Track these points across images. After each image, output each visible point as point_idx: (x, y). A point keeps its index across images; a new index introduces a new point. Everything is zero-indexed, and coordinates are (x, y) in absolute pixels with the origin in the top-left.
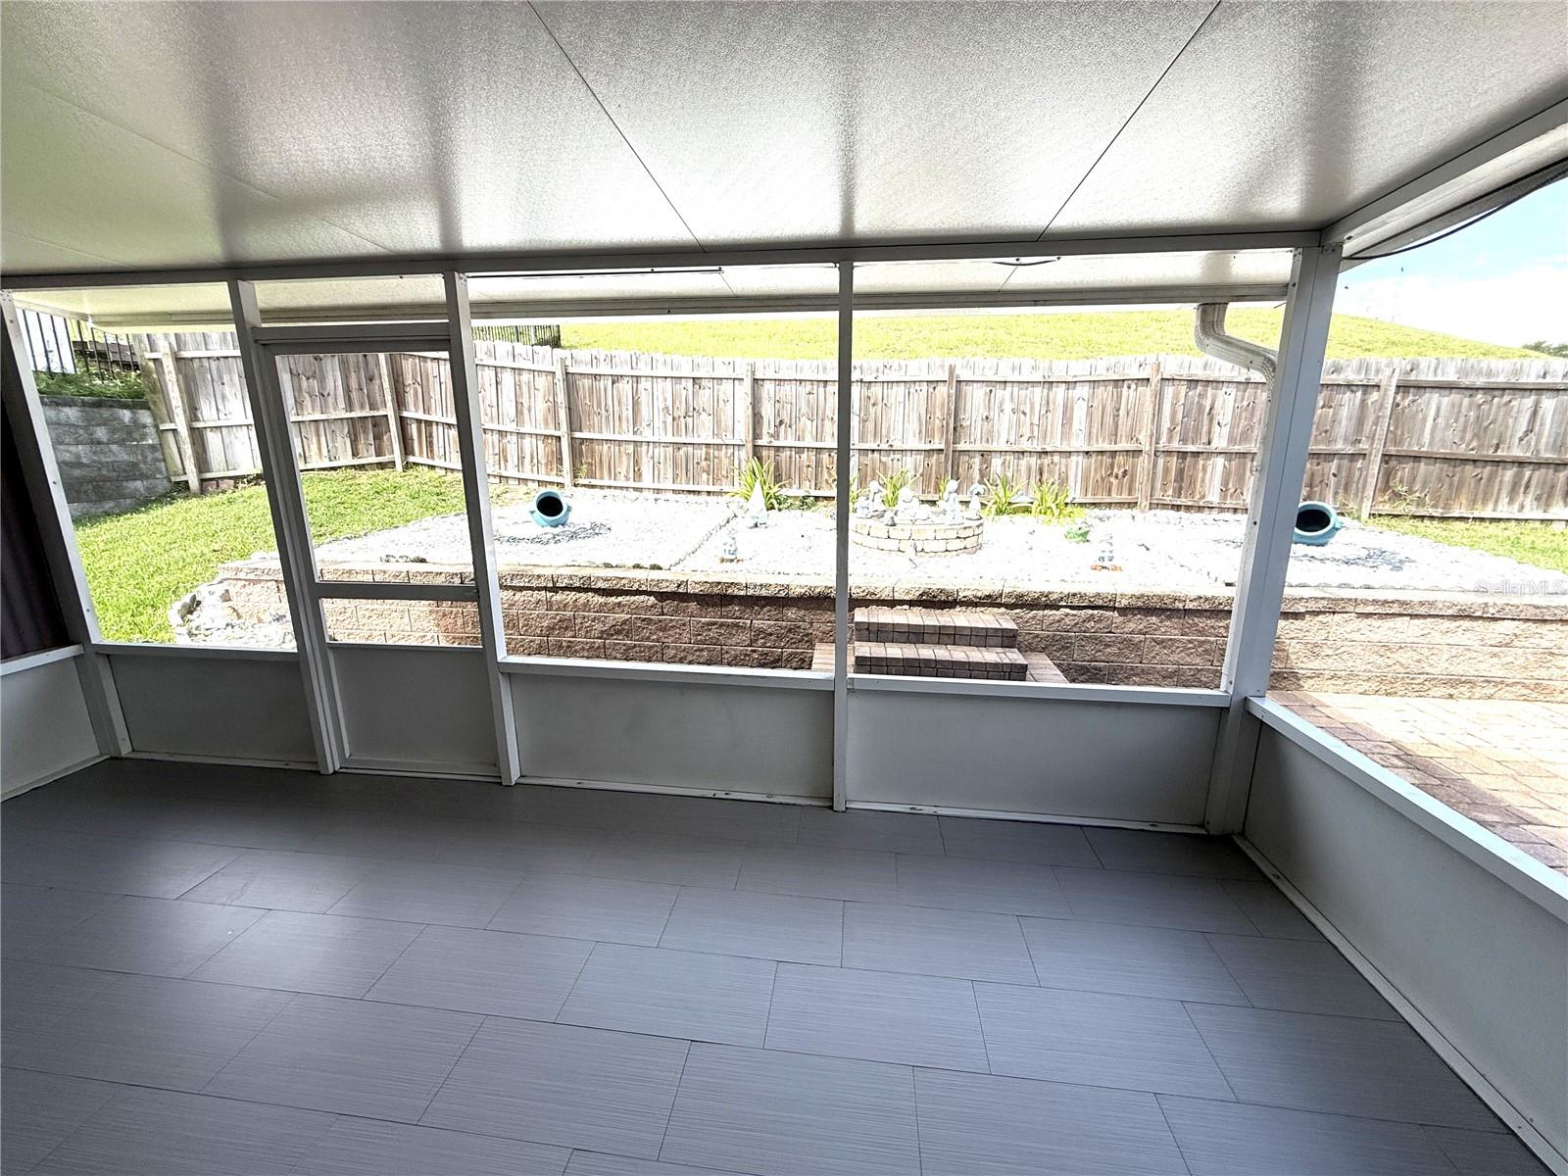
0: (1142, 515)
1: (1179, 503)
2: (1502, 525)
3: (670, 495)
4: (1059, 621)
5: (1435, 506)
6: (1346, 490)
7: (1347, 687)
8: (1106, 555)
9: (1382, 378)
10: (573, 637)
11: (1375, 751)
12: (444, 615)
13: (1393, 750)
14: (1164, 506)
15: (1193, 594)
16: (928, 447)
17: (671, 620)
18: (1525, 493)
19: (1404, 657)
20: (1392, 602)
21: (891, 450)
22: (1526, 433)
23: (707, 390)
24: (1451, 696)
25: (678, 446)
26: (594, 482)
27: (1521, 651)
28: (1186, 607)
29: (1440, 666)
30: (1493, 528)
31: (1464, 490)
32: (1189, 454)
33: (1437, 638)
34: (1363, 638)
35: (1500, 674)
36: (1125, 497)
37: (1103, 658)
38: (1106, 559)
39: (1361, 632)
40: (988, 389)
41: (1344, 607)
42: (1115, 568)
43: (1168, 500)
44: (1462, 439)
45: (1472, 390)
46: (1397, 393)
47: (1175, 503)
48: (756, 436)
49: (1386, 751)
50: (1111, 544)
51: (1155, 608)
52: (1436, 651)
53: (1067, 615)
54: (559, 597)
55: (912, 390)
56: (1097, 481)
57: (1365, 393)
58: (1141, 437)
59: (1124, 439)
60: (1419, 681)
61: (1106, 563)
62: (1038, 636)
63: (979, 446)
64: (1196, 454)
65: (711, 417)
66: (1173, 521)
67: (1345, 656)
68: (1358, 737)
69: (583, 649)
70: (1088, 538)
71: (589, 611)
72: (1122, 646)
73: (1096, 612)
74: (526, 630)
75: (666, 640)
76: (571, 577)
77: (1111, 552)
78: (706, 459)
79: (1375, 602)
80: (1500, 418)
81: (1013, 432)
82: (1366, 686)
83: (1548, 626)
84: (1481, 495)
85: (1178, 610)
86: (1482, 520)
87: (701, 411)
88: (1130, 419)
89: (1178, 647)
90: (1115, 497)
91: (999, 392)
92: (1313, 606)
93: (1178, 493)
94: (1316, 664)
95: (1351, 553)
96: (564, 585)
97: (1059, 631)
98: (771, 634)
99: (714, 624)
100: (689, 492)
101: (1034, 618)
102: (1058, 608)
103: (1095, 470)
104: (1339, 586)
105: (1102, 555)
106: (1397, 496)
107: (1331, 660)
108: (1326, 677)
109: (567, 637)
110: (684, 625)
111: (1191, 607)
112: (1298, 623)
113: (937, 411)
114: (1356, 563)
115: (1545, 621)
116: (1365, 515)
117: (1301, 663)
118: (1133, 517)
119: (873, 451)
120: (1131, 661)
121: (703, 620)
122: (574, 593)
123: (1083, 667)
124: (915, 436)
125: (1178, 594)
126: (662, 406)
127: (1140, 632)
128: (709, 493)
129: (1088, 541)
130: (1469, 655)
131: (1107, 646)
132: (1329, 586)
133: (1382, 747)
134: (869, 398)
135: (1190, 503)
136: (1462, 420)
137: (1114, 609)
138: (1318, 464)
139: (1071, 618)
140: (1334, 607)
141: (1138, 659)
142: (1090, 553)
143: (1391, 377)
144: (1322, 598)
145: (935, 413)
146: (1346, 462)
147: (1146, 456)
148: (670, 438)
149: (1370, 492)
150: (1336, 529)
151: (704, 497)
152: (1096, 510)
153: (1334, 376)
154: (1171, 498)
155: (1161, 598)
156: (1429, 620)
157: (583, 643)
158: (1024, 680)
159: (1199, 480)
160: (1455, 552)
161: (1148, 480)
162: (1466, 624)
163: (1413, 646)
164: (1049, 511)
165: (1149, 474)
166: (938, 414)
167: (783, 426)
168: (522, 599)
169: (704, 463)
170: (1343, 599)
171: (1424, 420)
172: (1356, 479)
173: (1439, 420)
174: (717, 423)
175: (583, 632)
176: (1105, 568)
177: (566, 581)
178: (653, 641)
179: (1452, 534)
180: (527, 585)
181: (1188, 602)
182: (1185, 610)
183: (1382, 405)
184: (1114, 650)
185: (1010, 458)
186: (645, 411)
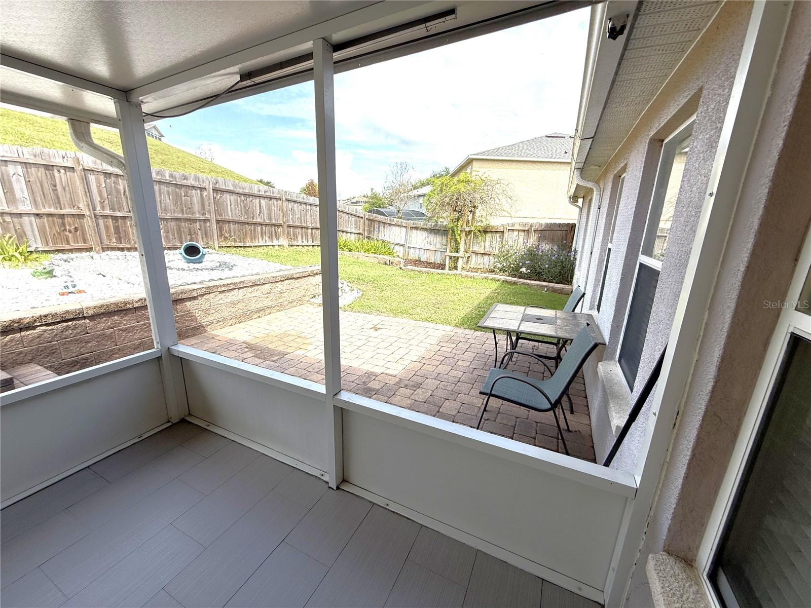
0: (99, 255)
1: (121, 247)
2: (262, 248)
4: (38, 337)
5: (240, 242)
6: (206, 237)
7: (224, 324)
8: (69, 284)
9: (205, 185)
11: (238, 348)
13: (244, 345)
14: (113, 249)
15: (136, 299)
18: (265, 236)
19: (240, 306)
20: (230, 284)
22: (260, 212)
24: (259, 317)
27: (273, 294)
28: (135, 306)
29: (253, 306)
30: (260, 250)
31: (248, 235)
32: (119, 218)
33: (249, 295)
34: (224, 302)
35: (271, 303)
36: (81, 245)
37: (86, 351)
38: (70, 287)
39: (223, 299)
41: (213, 290)
42: (80, 292)
43: (114, 245)
44: (242, 214)
45: (239, 194)
46: (213, 193)
47: (119, 247)
49: (242, 347)
50: (71, 277)
51: (115, 311)
52: (250, 301)
53: (45, 331)
56: (54, 235)
57: (201, 191)
58: (81, 206)
59: (67, 206)
60: (247, 314)
61: (71, 289)
62: (21, 353)
64: (124, 218)
66: (121, 258)
67: (220, 312)
68: (233, 345)
70: (54, 274)
72: (98, 340)
73: (70, 323)
77: (72, 282)
79: (224, 285)
80: (251, 207)
82: (231, 322)
83: (278, 284)
84: (253, 237)
85: (130, 309)
86: (256, 246)
88: (67, 193)
89: (137, 330)
90: (73, 245)
92: (200, 292)
93: (119, 240)
94: (209, 318)
95: (213, 265)
97: (41, 344)
101: (11, 341)
102: (34, 328)
103: (50, 228)
104: (209, 281)
105: (66, 284)
106: (226, 238)
107: (215, 315)
108: (215, 323)
111: (137, 305)
112: (196, 302)
114: (216, 269)
115: (277, 282)
116: (217, 248)
117: (203, 320)
118: (92, 257)
120: (109, 346)
123: (73, 362)
125: (127, 300)
127: (109, 328)
129: (55, 276)
130: (260, 299)
131: (87, 342)
132: (205, 281)
133: (241, 346)
135: (129, 247)
136: (239, 206)
137: (85, 318)
138: (191, 224)
139: (50, 332)
140: (209, 291)
141: (113, 344)
142: (57, 284)
143: (209, 185)
144: (203, 288)
146: (202, 223)
147: (89, 218)
149: (216, 237)
150: (204, 255)
152: (60, 254)
153: (185, 181)
154: (115, 244)
155: (116, 304)
156: (245, 289)
158: (14, 388)
159: (131, 233)
160: (250, 260)
161: (95, 232)
162: (256, 288)
163: (242, 301)
164: (13, 259)
165: (95, 229)
170: (211, 287)
171: (227, 204)
172: (209, 231)
173: (232, 206)
176: (72, 292)
179: (249, 253)
181: (134, 303)
182: (135, 308)
183: (209, 197)
184: (94, 343)
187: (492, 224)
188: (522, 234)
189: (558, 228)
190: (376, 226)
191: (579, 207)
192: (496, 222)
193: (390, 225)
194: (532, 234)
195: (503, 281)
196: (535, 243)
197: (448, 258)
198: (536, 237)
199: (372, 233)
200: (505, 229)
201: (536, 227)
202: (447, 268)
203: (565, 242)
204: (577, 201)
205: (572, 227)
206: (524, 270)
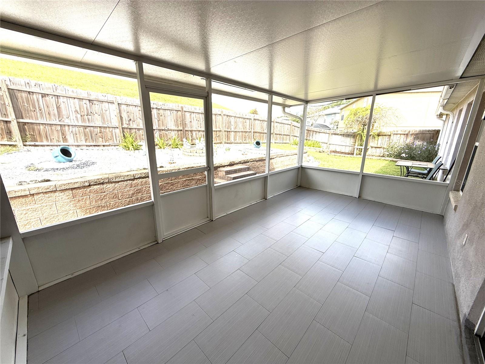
3: (85, 148)
9: (251, 117)
10: (142, 195)
12: (79, 201)
14: (226, 143)
16: (178, 129)
17: (175, 182)
21: (168, 130)
22: (266, 128)
23: (96, 105)
25: (85, 127)
26: (37, 143)
31: (262, 138)
36: (218, 141)
40: (190, 114)
44: (260, 129)
45: (260, 121)
46: (254, 120)
48: (122, 124)
54: (135, 181)
55: (172, 113)
57: (250, 120)
58: (221, 128)
63: (190, 129)
64: (229, 131)
65: (100, 116)
66: (228, 146)
69: (147, 198)
70: (230, 150)
71: (147, 185)
74: (122, 198)
75: (173, 188)
76: (141, 174)
78: (100, 133)
80: (263, 126)
81: (197, 125)
86: (264, 143)
87: (95, 113)
91: (193, 115)
96: (138, 177)
98: (201, 180)
99: (187, 180)
100: (95, 146)
106: (255, 139)
109: (140, 195)
110: (178, 182)
113: (179, 119)
119: (163, 130)
121: (184, 179)
122: (141, 179)
124: (174, 126)
126: (74, 110)
128: (104, 146)
134: (159, 114)
135: (229, 142)
145: (178, 119)
147: (223, 132)
148: (80, 123)
151: (102, 148)
154: (226, 141)
157: (146, 196)
159: (230, 137)
166: (179, 120)
167: (131, 121)
168: (119, 186)
169: (99, 134)
174: (103, 118)
175: (145, 193)
177: (139, 175)
178: (170, 189)
180: (122, 180)
185: (197, 132)
186: (64, 112)
187: (383, 131)
188: (403, 136)
189: (428, 133)
190: (311, 133)
191: (443, 120)
192: (385, 130)
193: (319, 132)
194: (409, 136)
195: (391, 161)
196: (411, 141)
197: (356, 149)
198: (412, 138)
199: (309, 137)
200: (392, 134)
201: (412, 132)
202: (355, 154)
203: (432, 140)
204: (442, 117)
205: (438, 132)
206: (404, 155)
